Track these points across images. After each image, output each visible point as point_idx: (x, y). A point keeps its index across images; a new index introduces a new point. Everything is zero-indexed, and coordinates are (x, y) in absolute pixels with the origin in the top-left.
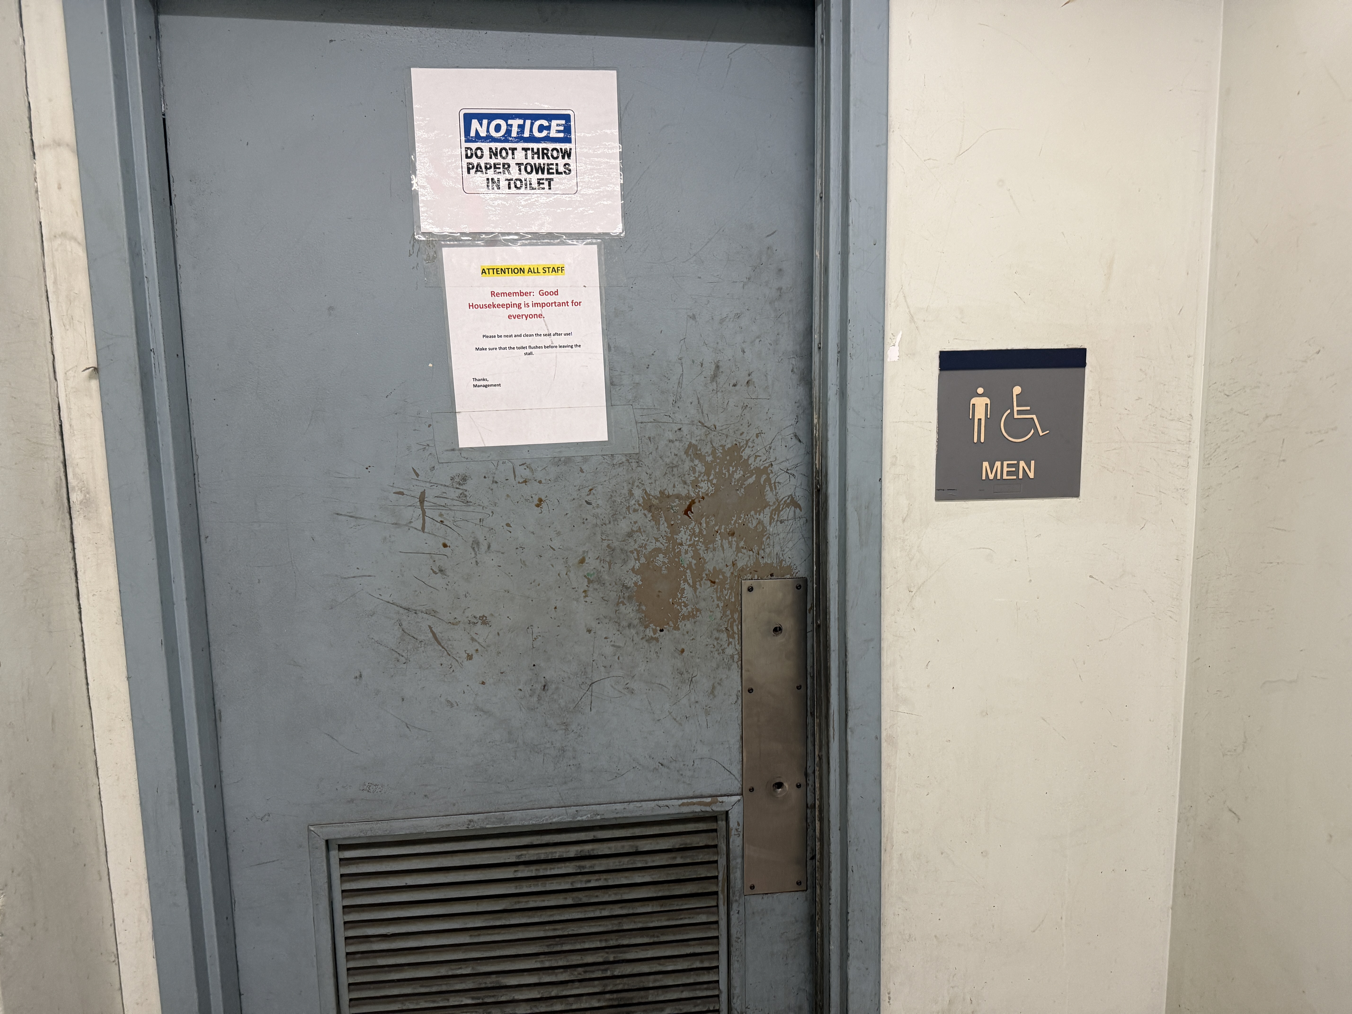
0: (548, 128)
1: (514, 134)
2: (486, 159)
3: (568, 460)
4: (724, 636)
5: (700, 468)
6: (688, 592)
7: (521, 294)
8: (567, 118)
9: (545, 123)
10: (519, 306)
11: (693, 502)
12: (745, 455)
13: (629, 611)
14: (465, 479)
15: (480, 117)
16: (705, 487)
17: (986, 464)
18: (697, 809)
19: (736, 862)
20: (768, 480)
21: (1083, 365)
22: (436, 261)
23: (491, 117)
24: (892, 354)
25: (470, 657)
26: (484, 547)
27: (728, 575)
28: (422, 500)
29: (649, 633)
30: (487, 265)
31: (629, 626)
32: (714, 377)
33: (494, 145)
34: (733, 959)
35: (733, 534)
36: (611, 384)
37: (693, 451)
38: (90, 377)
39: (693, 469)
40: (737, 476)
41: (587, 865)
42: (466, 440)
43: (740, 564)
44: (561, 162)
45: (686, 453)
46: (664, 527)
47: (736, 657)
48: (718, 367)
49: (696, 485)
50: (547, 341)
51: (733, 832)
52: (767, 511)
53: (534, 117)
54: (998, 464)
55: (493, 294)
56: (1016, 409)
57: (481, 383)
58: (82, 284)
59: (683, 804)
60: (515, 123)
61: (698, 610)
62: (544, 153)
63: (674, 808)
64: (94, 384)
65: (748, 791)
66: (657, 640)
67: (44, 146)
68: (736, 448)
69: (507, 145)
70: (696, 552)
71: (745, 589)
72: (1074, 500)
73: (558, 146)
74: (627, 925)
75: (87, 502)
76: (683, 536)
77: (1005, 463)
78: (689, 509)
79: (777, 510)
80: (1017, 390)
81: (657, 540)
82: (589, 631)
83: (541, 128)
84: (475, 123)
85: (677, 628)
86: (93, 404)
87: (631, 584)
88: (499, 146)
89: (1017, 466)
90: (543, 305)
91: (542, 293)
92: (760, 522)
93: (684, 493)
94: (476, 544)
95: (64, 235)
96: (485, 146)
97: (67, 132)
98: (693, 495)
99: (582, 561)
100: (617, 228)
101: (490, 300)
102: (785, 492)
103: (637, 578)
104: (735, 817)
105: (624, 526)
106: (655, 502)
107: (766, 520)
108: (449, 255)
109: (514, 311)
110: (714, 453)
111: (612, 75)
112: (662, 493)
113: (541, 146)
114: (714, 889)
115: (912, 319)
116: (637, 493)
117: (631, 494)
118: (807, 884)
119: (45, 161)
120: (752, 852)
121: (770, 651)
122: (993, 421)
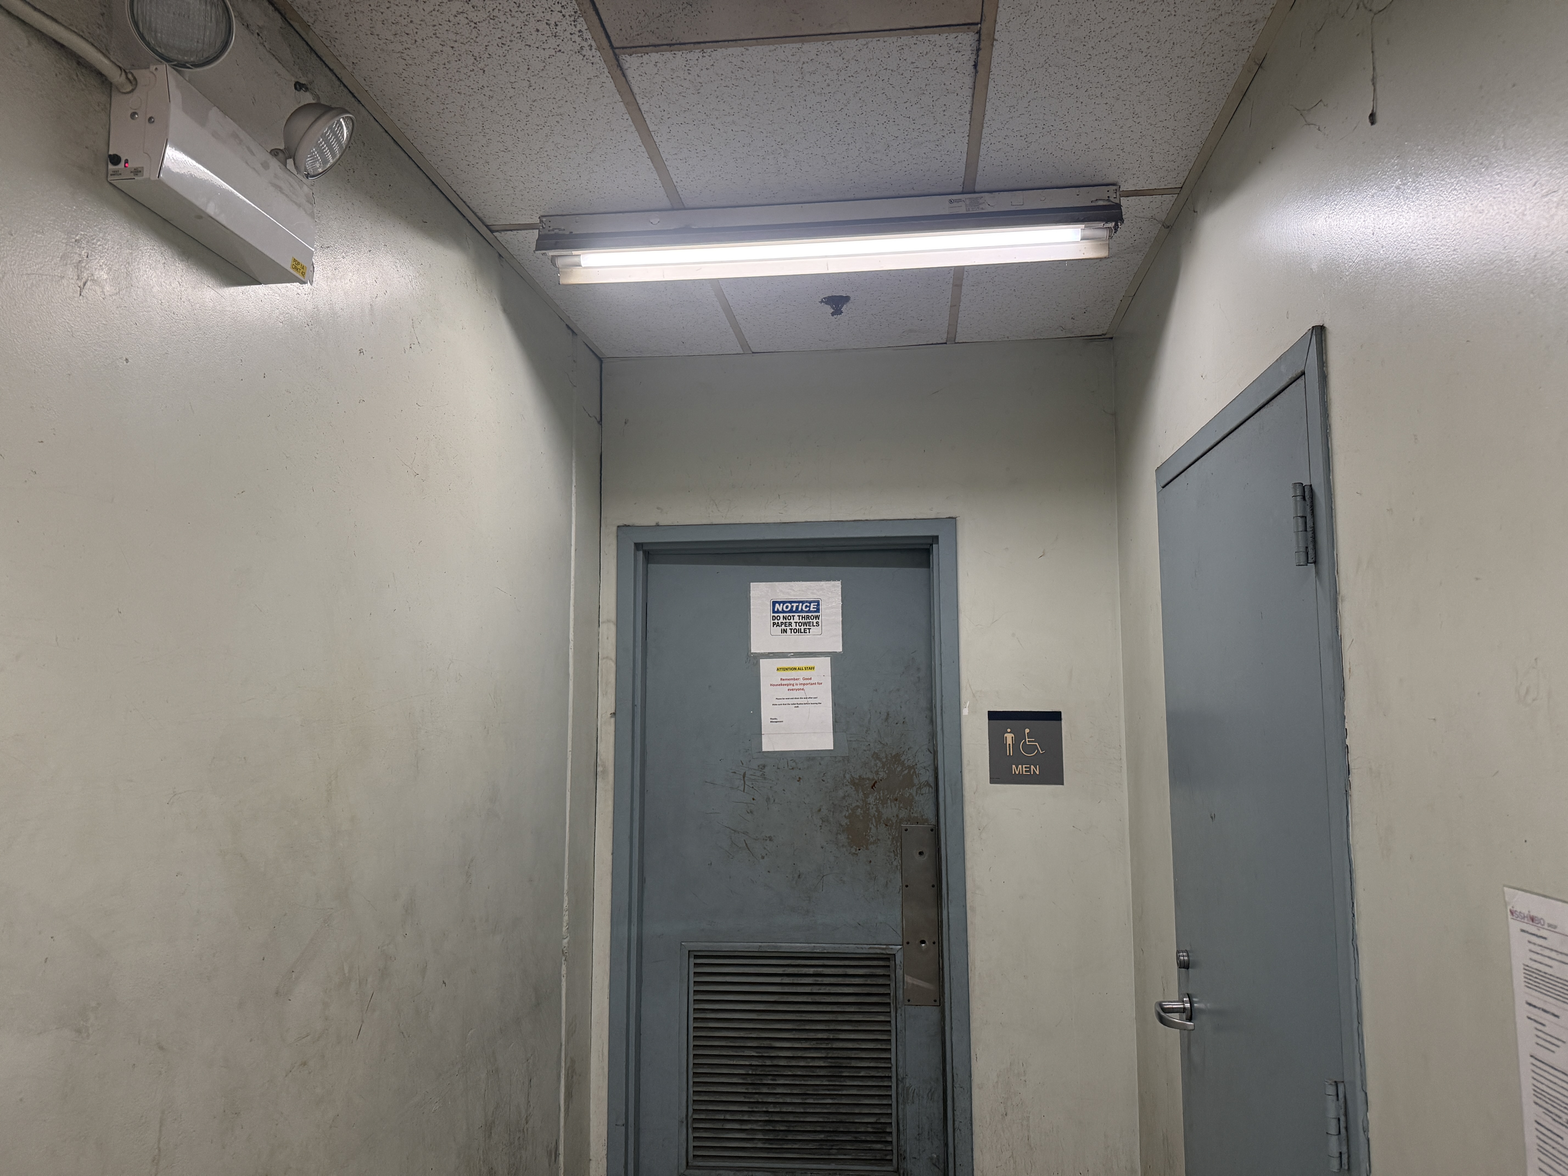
0: (810, 607)
1: (794, 609)
2: (781, 620)
3: (813, 759)
4: (892, 855)
5: (879, 764)
6: (874, 830)
7: (794, 679)
8: (818, 602)
9: (808, 605)
10: (793, 685)
11: (876, 782)
12: (902, 759)
13: (843, 838)
14: (764, 766)
15: (779, 603)
16: (882, 775)
17: (1014, 766)
18: (879, 951)
19: (900, 984)
20: (915, 772)
21: (1061, 719)
22: (757, 665)
23: (784, 603)
24: (965, 712)
25: (763, 858)
26: (772, 801)
27: (894, 822)
28: (744, 776)
29: (853, 850)
30: (780, 666)
31: (843, 846)
32: (887, 719)
33: (785, 615)
34: (899, 1043)
35: (896, 800)
36: (835, 722)
37: (876, 756)
38: (611, 717)
39: (876, 765)
40: (898, 769)
41: (820, 980)
42: (766, 748)
43: (900, 816)
44: (815, 621)
45: (872, 757)
46: (861, 794)
47: (899, 867)
48: (888, 714)
49: (877, 773)
50: (805, 701)
51: (898, 967)
52: (915, 788)
53: (803, 602)
54: (1020, 766)
55: (781, 679)
56: (1027, 740)
57: (774, 721)
58: (612, 678)
59: (870, 948)
60: (795, 605)
61: (878, 840)
63: (866, 949)
64: (613, 720)
65: (906, 943)
66: (857, 854)
67: (603, 622)
68: (898, 755)
69: (791, 614)
70: (877, 808)
71: (903, 829)
72: (1061, 786)
73: (814, 614)
74: (841, 1018)
75: (604, 772)
76: (871, 800)
77: (1024, 766)
78: (874, 785)
79: (920, 788)
80: (1027, 731)
81: (857, 801)
82: (822, 848)
83: (806, 607)
84: (777, 605)
85: (867, 849)
86: (612, 728)
87: (843, 824)
88: (787, 615)
89: (1030, 768)
90: (804, 684)
91: (804, 679)
92: (911, 794)
93: (871, 777)
94: (768, 799)
95: (607, 658)
96: (781, 615)
97: (613, 616)
98: (876, 778)
99: (820, 810)
100: (840, 649)
101: (779, 682)
102: (923, 779)
103: (847, 821)
104: (899, 958)
105: (841, 793)
106: (857, 781)
107: (914, 794)
108: (763, 662)
109: (791, 687)
110: (886, 757)
111: (838, 584)
112: (860, 776)
113: (806, 614)
114: (888, 1000)
115: (974, 696)
116: (848, 776)
117: (845, 777)
118: (939, 1002)
119: (603, 628)
120: (909, 979)
121: (917, 865)
122: (1016, 745)
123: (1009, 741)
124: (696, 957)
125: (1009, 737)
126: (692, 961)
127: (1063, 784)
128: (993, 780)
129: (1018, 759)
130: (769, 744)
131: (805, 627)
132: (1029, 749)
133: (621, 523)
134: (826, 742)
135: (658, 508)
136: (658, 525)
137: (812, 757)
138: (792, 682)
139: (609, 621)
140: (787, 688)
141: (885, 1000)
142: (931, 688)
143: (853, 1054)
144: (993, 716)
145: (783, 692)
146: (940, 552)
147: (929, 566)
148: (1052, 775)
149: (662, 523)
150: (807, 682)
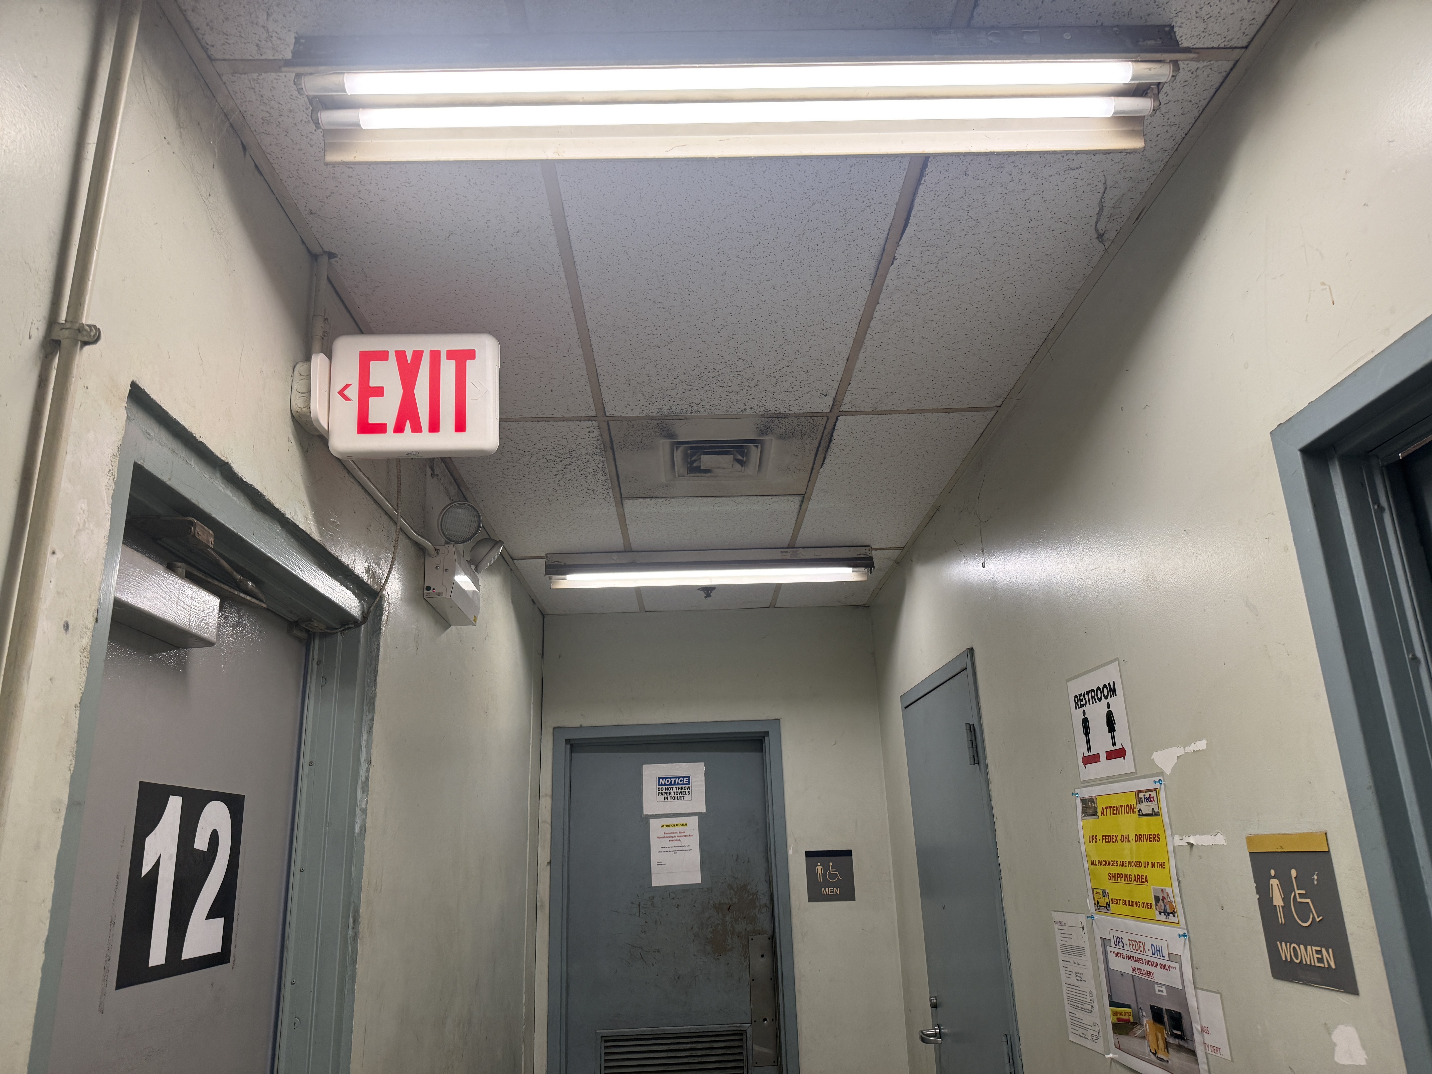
0: (683, 781)
1: (673, 783)
2: (664, 791)
4: (743, 958)
5: (733, 892)
6: (730, 940)
7: (674, 833)
8: (689, 777)
9: (682, 779)
10: (673, 837)
11: (730, 906)
12: (748, 888)
13: (709, 948)
14: (653, 898)
15: (663, 778)
16: (735, 900)
18: (735, 1029)
19: (750, 1052)
20: (757, 897)
21: (851, 855)
22: (648, 823)
23: (666, 778)
24: (790, 852)
25: (653, 965)
26: (659, 923)
27: (744, 933)
28: (639, 906)
29: (716, 956)
30: (663, 824)
31: (709, 954)
32: (737, 859)
33: (666, 787)
35: (745, 918)
36: (702, 863)
37: (730, 887)
38: (548, 865)
39: (730, 893)
40: (746, 896)
41: (694, 1053)
42: (655, 883)
43: (748, 929)
44: (687, 791)
45: (728, 887)
46: (720, 915)
47: (748, 966)
48: (738, 856)
49: (731, 899)
50: (681, 848)
51: (748, 1039)
52: (757, 909)
53: (679, 778)
54: (827, 889)
55: (665, 833)
56: (831, 870)
57: (660, 864)
59: (729, 1026)
60: (673, 780)
61: (733, 948)
62: (682, 788)
63: (726, 1027)
64: (548, 867)
65: (753, 1022)
66: (719, 959)
67: (542, 796)
68: (745, 885)
69: (671, 786)
70: (732, 925)
71: (750, 939)
72: (853, 902)
73: (686, 786)
75: (542, 906)
76: (727, 919)
77: (830, 889)
78: (729, 908)
79: (761, 909)
80: (831, 864)
81: (718, 920)
82: (695, 955)
83: (681, 781)
84: (661, 780)
85: (726, 955)
86: (548, 873)
87: (709, 937)
88: (668, 787)
89: (833, 889)
90: (680, 836)
91: (680, 833)
92: (754, 913)
93: (727, 902)
94: (656, 922)
95: (545, 822)
96: (664, 787)
97: (549, 792)
98: (730, 903)
99: (692, 928)
100: (704, 810)
101: (663, 836)
102: (763, 902)
103: (711, 935)
104: (749, 1033)
105: (707, 915)
106: (717, 906)
107: (757, 913)
108: (652, 822)
109: (671, 839)
110: (737, 887)
111: (703, 764)
112: (720, 902)
113: (681, 786)
114: (742, 1065)
115: (796, 841)
116: (711, 902)
117: (709, 902)
118: (778, 1063)
119: (542, 800)
120: (757, 1048)
121: (760, 964)
122: (824, 874)
124: (606, 1041)
126: (604, 1044)
127: (855, 900)
128: (811, 899)
129: (826, 884)
130: (656, 880)
133: (556, 725)
134: (696, 878)
135: (582, 715)
136: (581, 727)
137: (686, 890)
138: (672, 835)
139: (546, 795)
140: (668, 839)
141: (739, 1065)
142: (766, 836)
144: (809, 854)
145: (666, 842)
146: (770, 743)
147: (762, 752)
148: (847, 893)
149: (584, 725)
150: (683, 835)
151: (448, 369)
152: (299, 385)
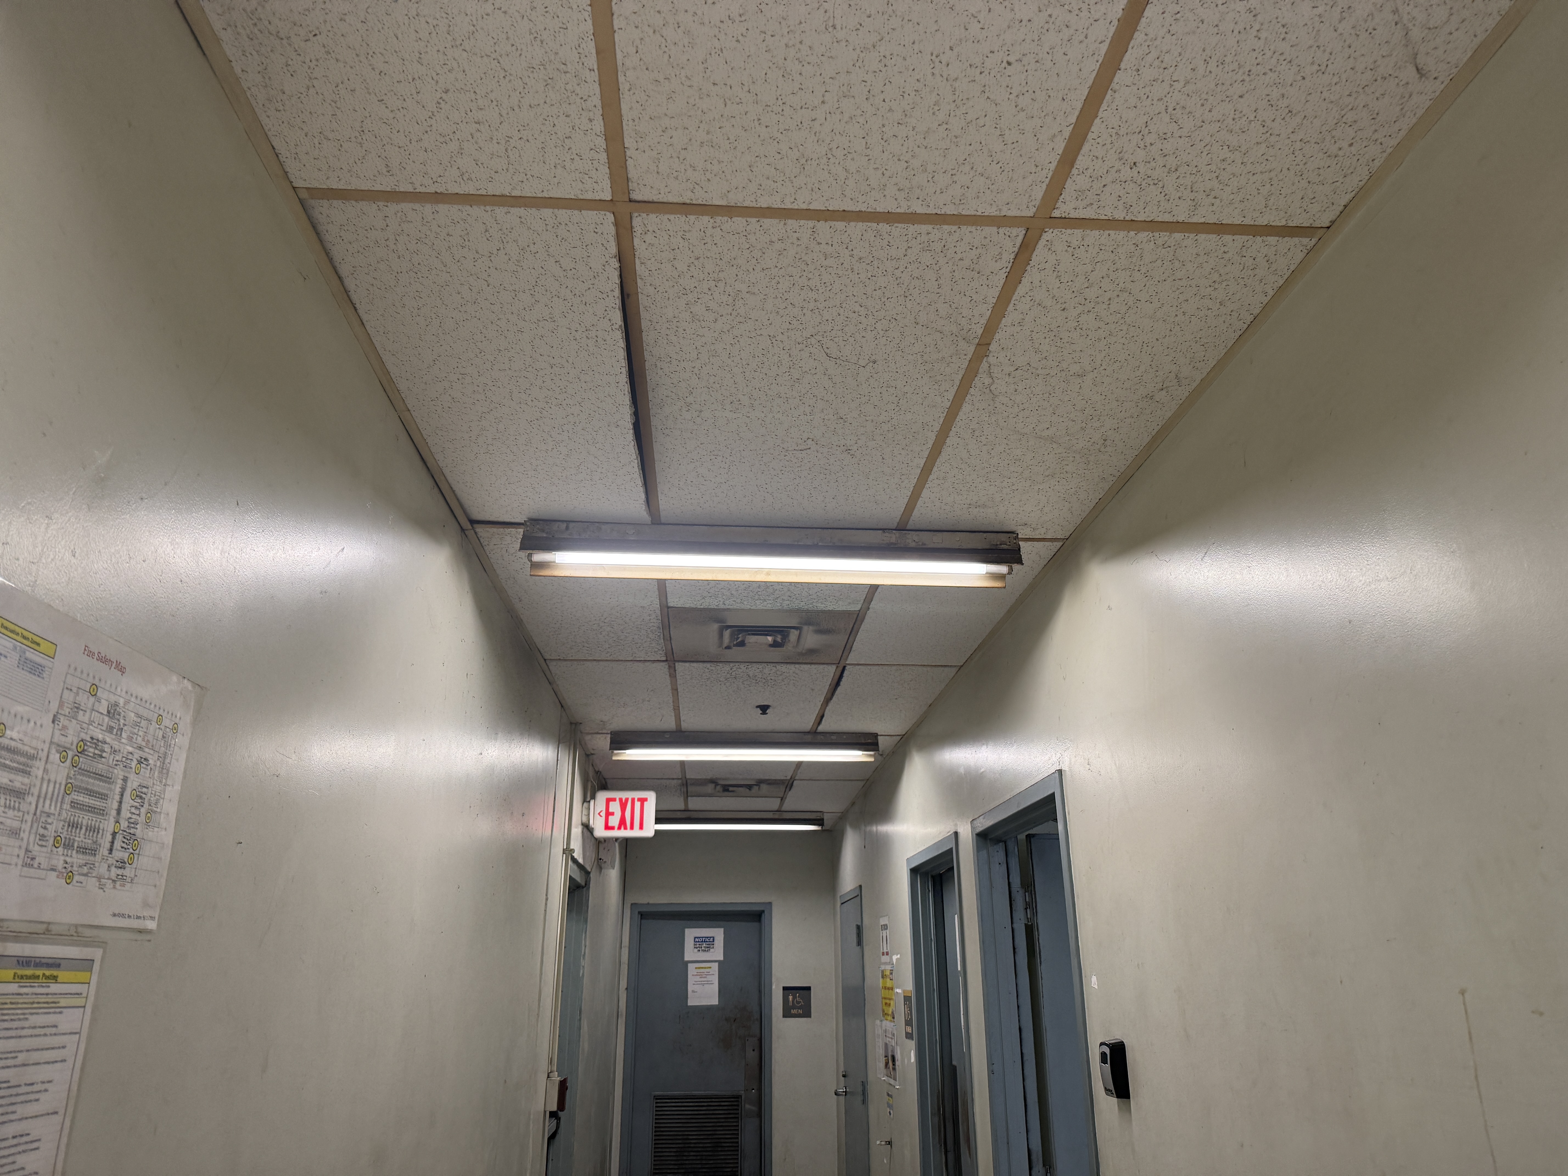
1: (704, 941)
4: (742, 1051)
5: (737, 1011)
6: (734, 1040)
7: (703, 972)
8: (713, 938)
9: (709, 939)
11: (736, 1019)
12: (747, 1008)
13: (721, 1044)
14: (688, 1012)
16: (738, 1015)
17: (792, 1010)
18: (734, 1094)
19: (743, 1108)
20: (752, 1014)
21: (810, 990)
22: (687, 966)
23: (699, 938)
24: (774, 987)
25: (687, 1054)
26: (691, 1028)
27: (743, 1036)
28: (680, 1018)
29: (725, 1050)
30: (696, 967)
31: (721, 1048)
32: (741, 990)
34: (742, 1134)
35: (743, 1027)
36: (720, 992)
37: (736, 1007)
38: (625, 990)
40: (745, 1013)
42: (689, 1004)
43: (745, 1034)
45: (734, 1008)
46: (729, 1025)
47: (744, 1057)
48: (742, 988)
49: (736, 1015)
50: (707, 983)
51: (743, 1100)
52: (752, 1021)
53: (707, 938)
54: (795, 1010)
55: (697, 973)
56: (797, 999)
57: (693, 992)
59: (731, 1092)
60: (704, 939)
61: (736, 1045)
65: (746, 1090)
66: (726, 1052)
67: (623, 948)
68: (745, 1006)
69: (702, 943)
70: (736, 1031)
71: (746, 1040)
72: (809, 1019)
73: (712, 943)
75: (622, 1015)
76: (733, 1027)
79: (754, 1021)
80: (798, 995)
81: (727, 1028)
82: (712, 1049)
84: (696, 939)
85: (731, 1049)
86: (625, 995)
87: (721, 1038)
89: (799, 1011)
91: (707, 972)
93: (733, 1017)
96: (698, 943)
97: (627, 944)
99: (711, 1032)
102: (756, 1017)
104: (743, 1096)
105: (721, 1025)
106: (727, 1019)
107: (751, 1024)
108: (690, 965)
109: (701, 976)
110: (740, 1008)
111: (722, 930)
112: (729, 1016)
113: (709, 943)
114: (738, 1116)
115: (777, 980)
116: (724, 1016)
117: (722, 1016)
118: (760, 1115)
119: (623, 950)
120: (747, 1106)
121: (752, 1055)
122: (793, 1001)
123: (791, 999)
124: (657, 1099)
125: (791, 998)
126: (655, 1101)
127: (810, 1017)
128: (784, 1016)
129: (794, 1007)
130: (691, 1003)
131: (708, 949)
132: (798, 1002)
133: (633, 902)
134: (715, 1001)
135: (649, 896)
136: (648, 904)
137: (709, 1008)
138: (701, 974)
139: (625, 947)
140: (699, 976)
141: (736, 1116)
142: (760, 976)
143: (722, 1141)
144: (785, 989)
145: (698, 978)
146: (765, 917)
147: (760, 923)
148: (807, 1014)
149: (651, 902)
150: (708, 974)
151: (638, 805)
152: (585, 812)
